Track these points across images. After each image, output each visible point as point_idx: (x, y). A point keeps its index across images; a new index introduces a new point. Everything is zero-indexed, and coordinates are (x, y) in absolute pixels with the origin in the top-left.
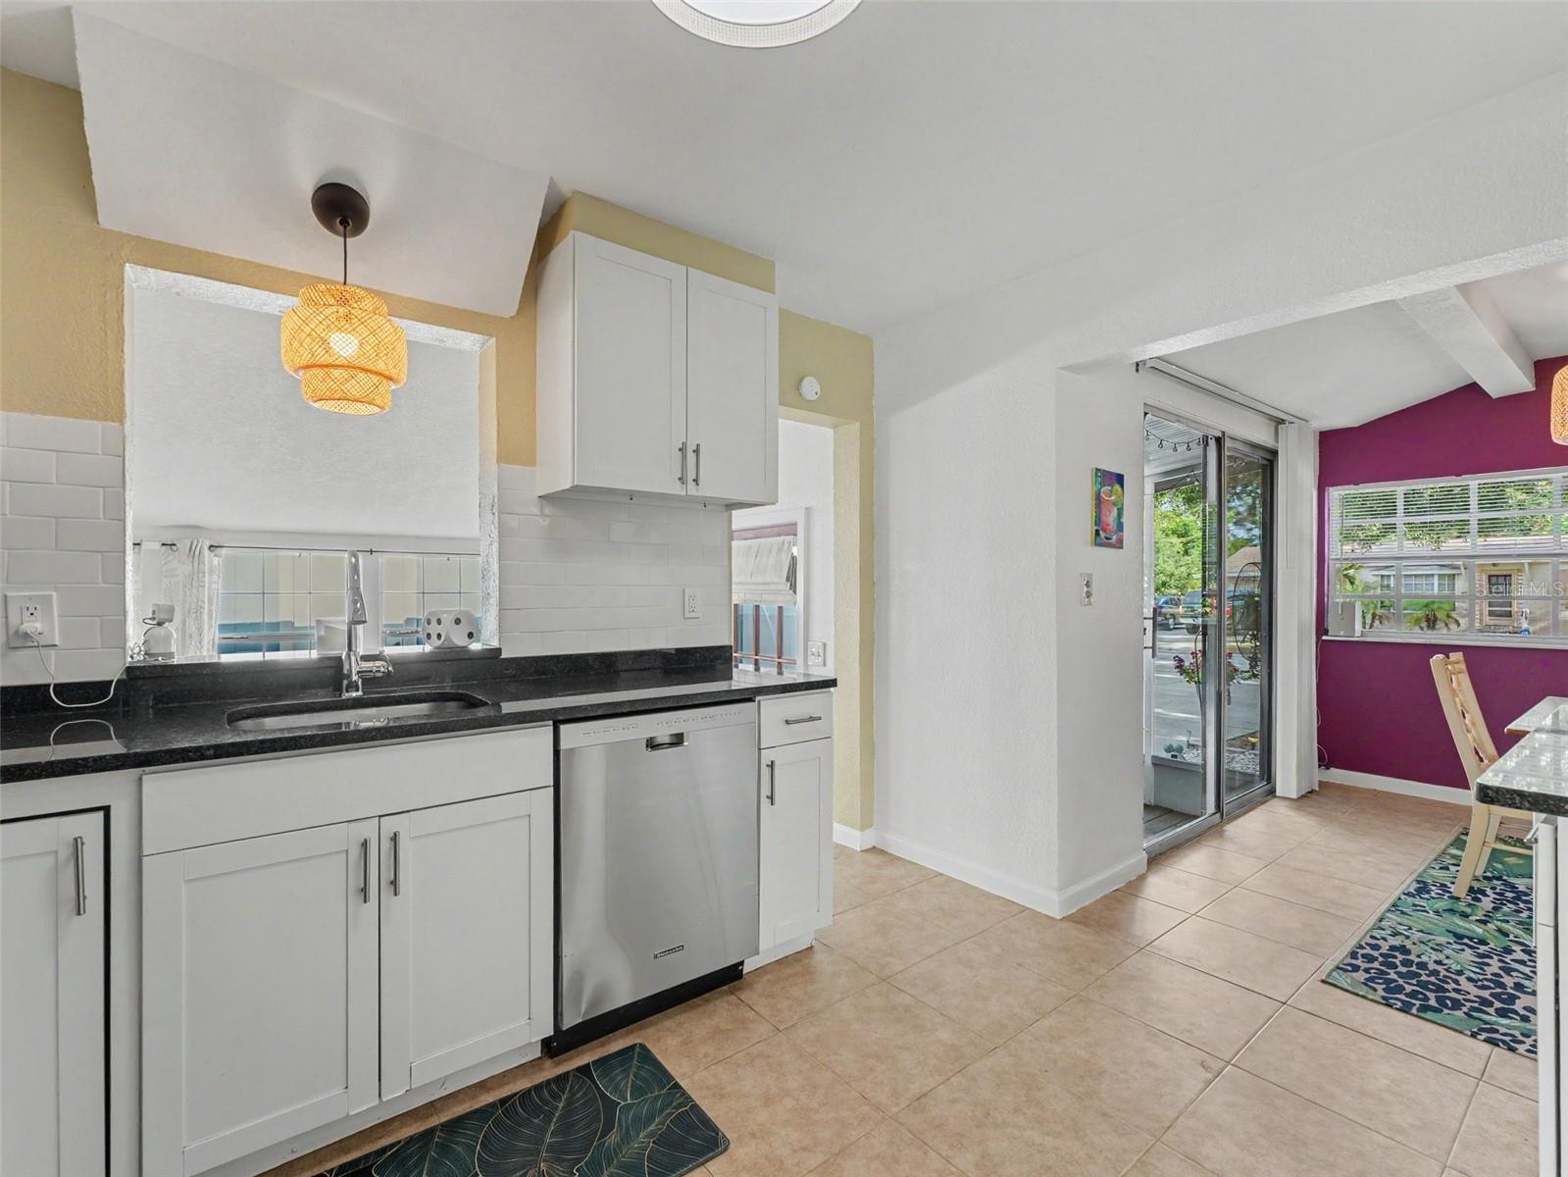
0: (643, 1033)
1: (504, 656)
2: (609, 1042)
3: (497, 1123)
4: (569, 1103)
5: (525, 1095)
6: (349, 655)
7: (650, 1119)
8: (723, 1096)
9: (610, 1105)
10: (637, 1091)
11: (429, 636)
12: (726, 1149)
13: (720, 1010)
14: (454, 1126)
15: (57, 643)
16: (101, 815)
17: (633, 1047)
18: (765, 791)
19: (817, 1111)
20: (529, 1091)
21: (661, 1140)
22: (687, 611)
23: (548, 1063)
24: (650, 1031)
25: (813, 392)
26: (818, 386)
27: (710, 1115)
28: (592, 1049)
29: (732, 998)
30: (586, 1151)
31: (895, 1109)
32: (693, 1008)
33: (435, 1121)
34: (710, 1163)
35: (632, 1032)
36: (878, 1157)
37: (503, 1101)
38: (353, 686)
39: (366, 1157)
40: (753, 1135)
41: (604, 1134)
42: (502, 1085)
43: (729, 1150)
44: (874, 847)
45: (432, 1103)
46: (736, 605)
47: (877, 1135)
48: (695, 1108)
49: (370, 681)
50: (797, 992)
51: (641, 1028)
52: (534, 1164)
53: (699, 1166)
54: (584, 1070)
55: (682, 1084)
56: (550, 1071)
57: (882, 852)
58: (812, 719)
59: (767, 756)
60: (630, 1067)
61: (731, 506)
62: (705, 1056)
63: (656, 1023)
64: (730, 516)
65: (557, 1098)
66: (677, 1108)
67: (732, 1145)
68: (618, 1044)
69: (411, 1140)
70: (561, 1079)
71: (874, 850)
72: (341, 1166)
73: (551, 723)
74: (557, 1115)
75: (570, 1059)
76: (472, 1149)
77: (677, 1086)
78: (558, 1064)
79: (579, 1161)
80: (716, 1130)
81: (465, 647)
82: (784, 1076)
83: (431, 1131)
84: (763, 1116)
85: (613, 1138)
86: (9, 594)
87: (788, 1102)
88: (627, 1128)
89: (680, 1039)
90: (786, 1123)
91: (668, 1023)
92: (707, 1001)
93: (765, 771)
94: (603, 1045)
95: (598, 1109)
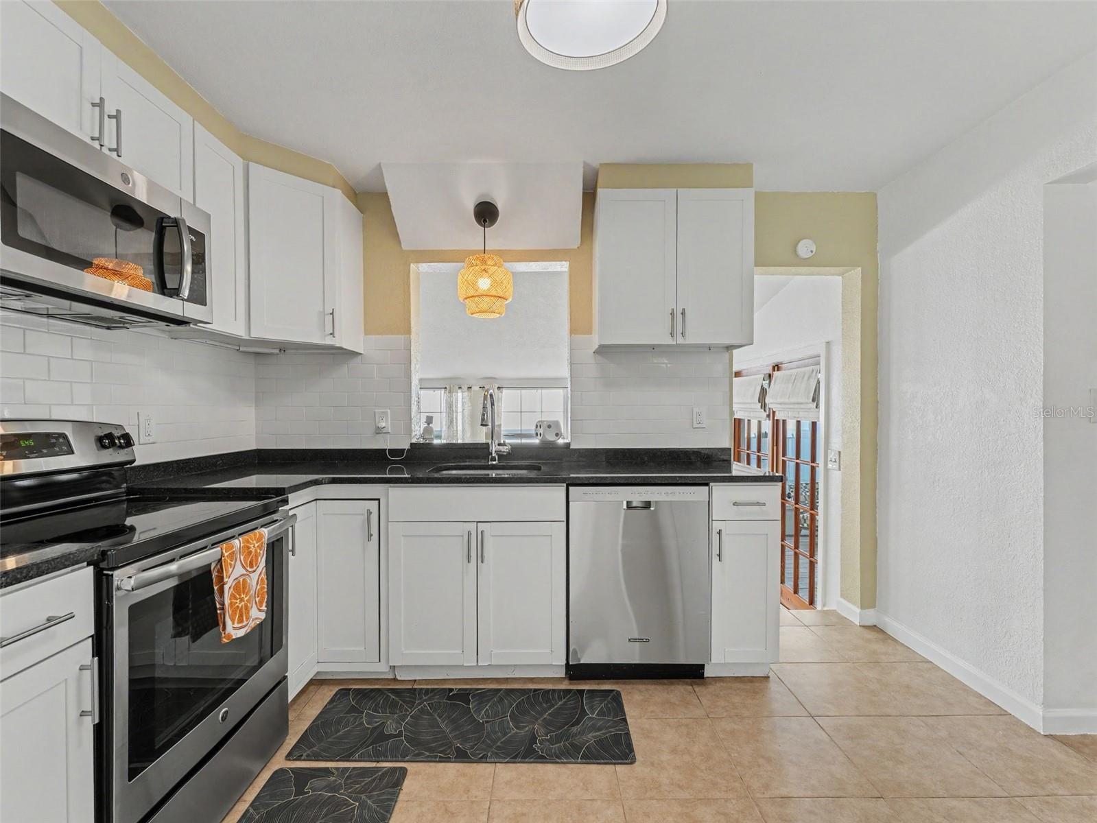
0: (623, 686)
1: (571, 447)
2: (602, 684)
3: (528, 698)
4: (565, 704)
5: (547, 691)
6: (492, 443)
7: (599, 729)
8: (648, 737)
9: (583, 713)
10: (601, 713)
11: (537, 434)
12: (632, 763)
13: (678, 691)
14: (510, 692)
15: (390, 431)
16: (377, 502)
17: (612, 691)
18: (715, 551)
19: (702, 771)
20: (550, 690)
21: (600, 742)
22: (695, 423)
23: (567, 682)
24: (628, 687)
25: (809, 250)
26: (815, 247)
27: (634, 742)
28: (591, 684)
29: (690, 688)
30: (560, 728)
31: (758, 795)
32: (661, 684)
33: (504, 686)
34: (619, 766)
35: (617, 683)
36: (725, 814)
37: (535, 690)
38: (493, 459)
39: (471, 689)
40: (652, 764)
41: (573, 725)
42: (539, 683)
43: (634, 765)
44: (875, 626)
45: (507, 678)
46: (777, 420)
47: (734, 803)
48: (628, 734)
49: (501, 456)
50: (736, 700)
51: (624, 683)
52: (534, 723)
53: (611, 764)
54: (581, 692)
55: (629, 721)
56: (565, 686)
57: (882, 631)
58: (758, 504)
59: (716, 526)
60: (605, 700)
61: (730, 348)
62: (652, 712)
63: (633, 684)
64: (732, 353)
65: (560, 699)
66: (617, 730)
67: (637, 763)
68: (606, 686)
69: (490, 690)
70: (569, 691)
71: (874, 628)
72: (460, 689)
73: (565, 485)
74: (556, 707)
75: (579, 684)
76: (512, 705)
77: (625, 720)
78: (571, 684)
79: (554, 732)
80: (632, 750)
81: (554, 441)
82: (694, 743)
83: (500, 690)
84: (665, 757)
85: (575, 729)
86: (376, 411)
87: (687, 758)
88: (585, 728)
89: (642, 697)
90: (677, 767)
91: (642, 687)
92: (672, 684)
93: (715, 537)
94: (598, 684)
95: (577, 712)
